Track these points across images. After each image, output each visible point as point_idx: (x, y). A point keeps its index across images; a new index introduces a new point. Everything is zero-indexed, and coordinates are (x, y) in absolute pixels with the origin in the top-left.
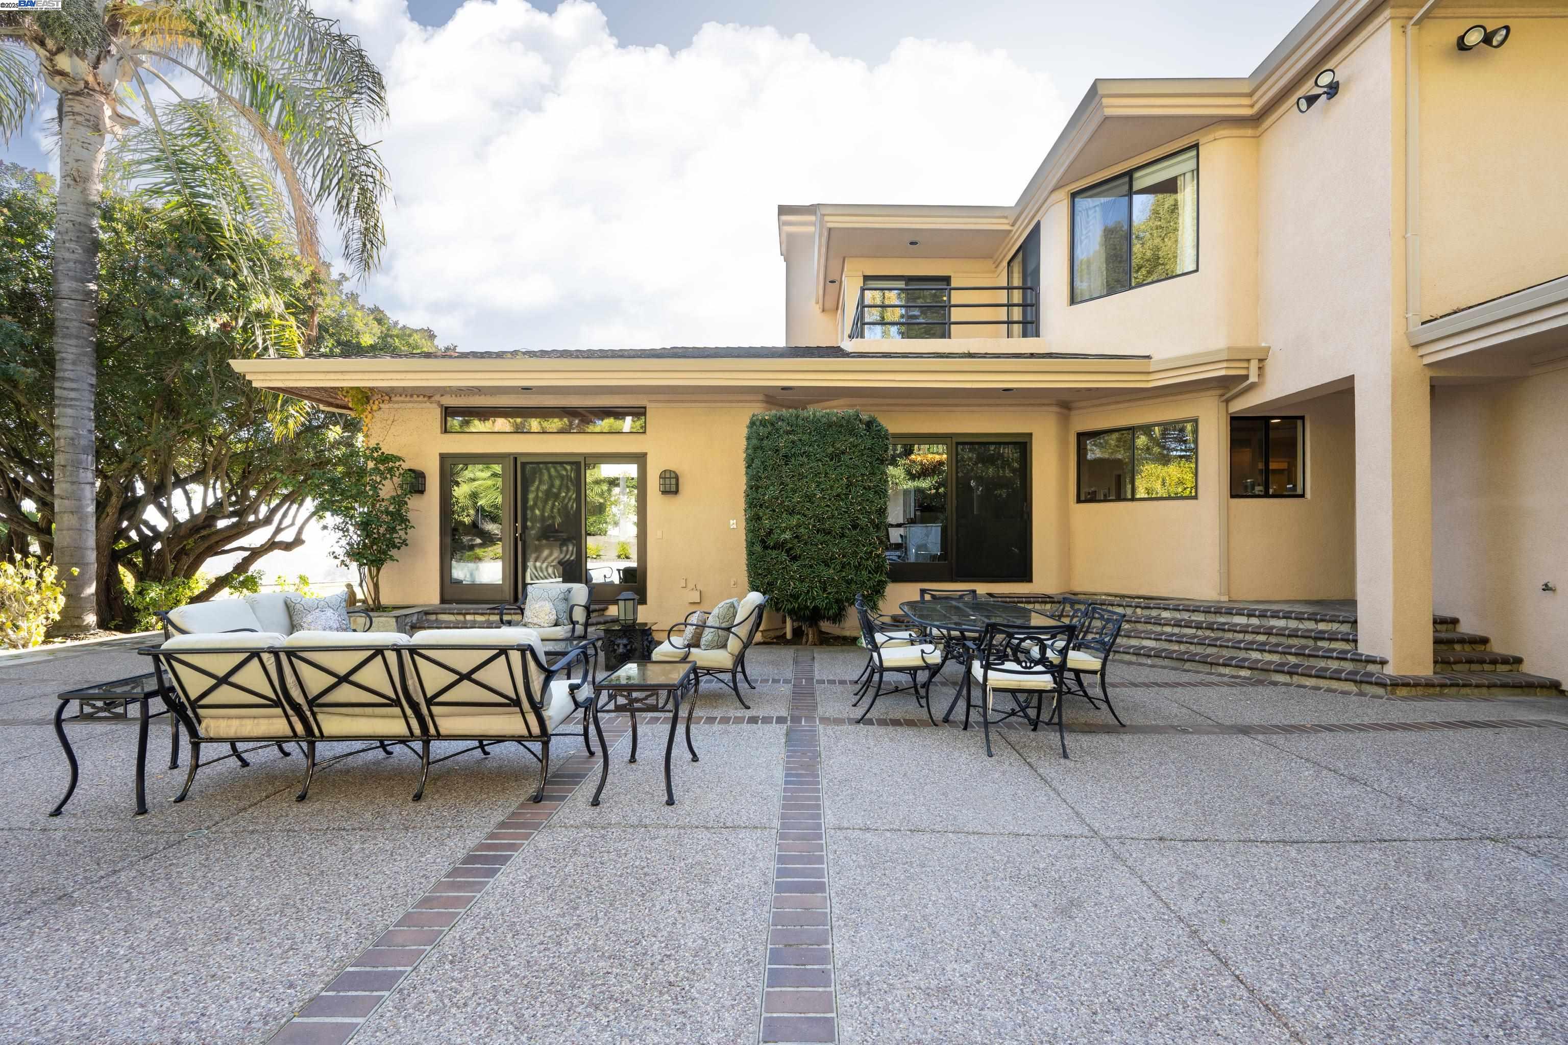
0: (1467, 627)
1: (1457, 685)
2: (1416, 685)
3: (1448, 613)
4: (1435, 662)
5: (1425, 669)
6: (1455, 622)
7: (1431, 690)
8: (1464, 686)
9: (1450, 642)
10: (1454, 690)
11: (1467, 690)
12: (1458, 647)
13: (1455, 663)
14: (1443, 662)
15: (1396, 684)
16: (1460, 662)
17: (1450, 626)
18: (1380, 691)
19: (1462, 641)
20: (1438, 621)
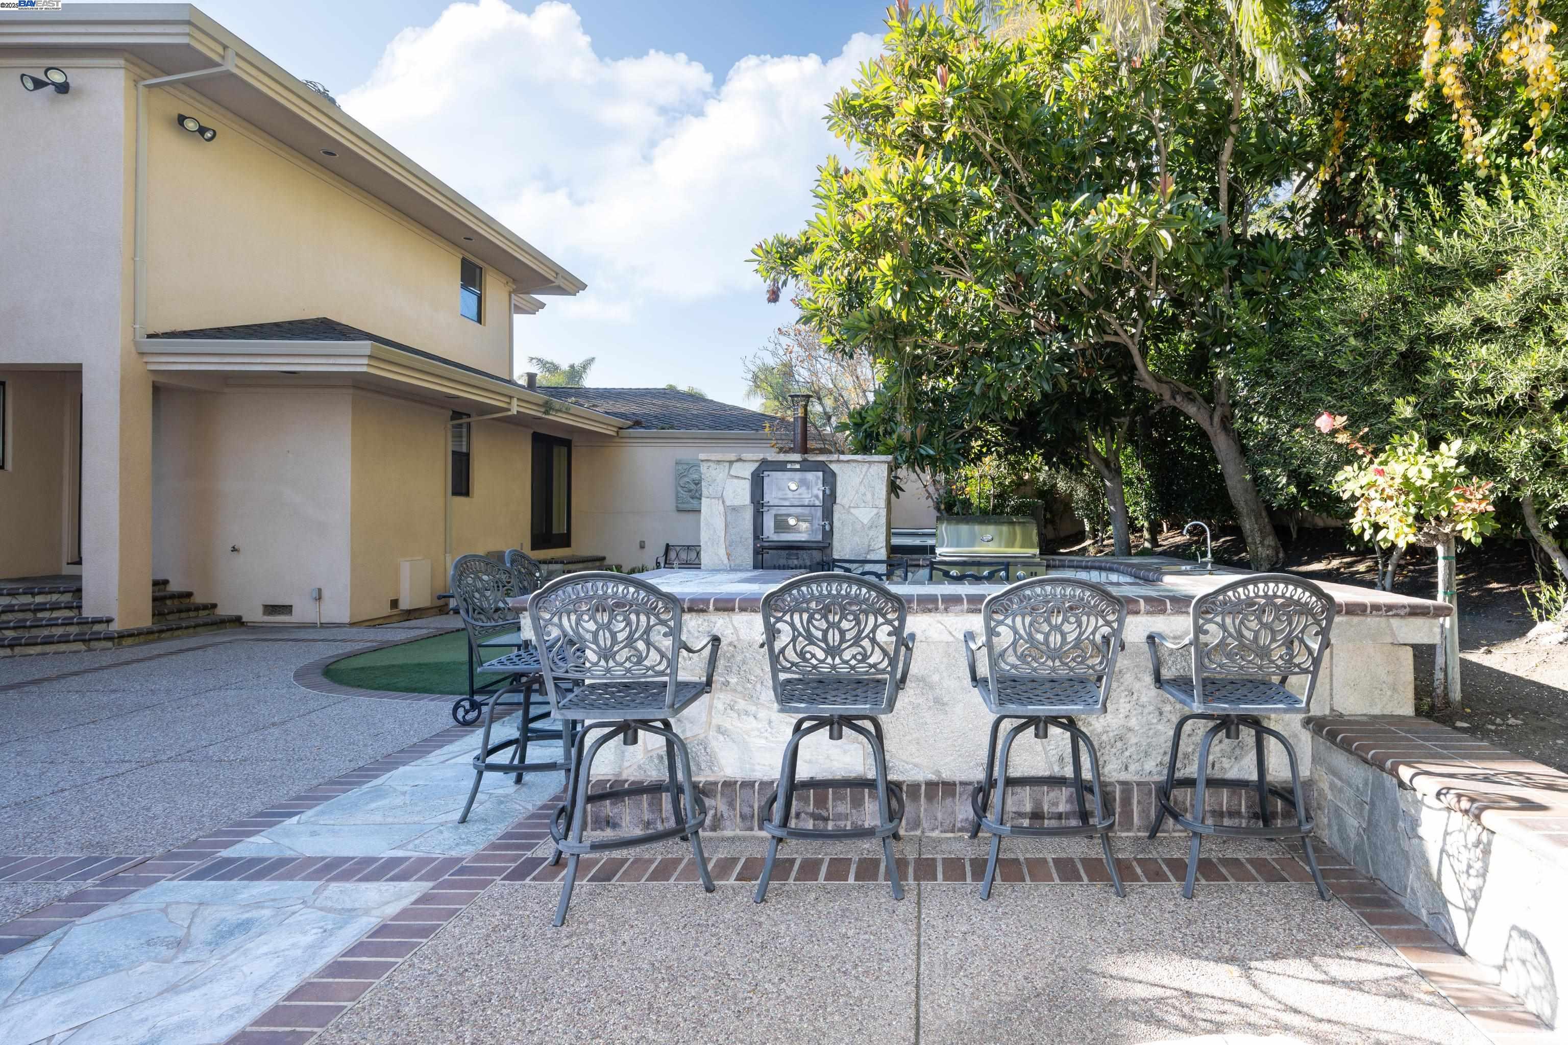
0: (175, 587)
1: (172, 629)
2: (139, 634)
3: (160, 577)
4: (154, 615)
5: (145, 621)
6: (166, 582)
7: (151, 637)
8: (177, 629)
9: (164, 598)
10: (169, 634)
11: (179, 632)
12: (169, 602)
13: (168, 614)
14: (159, 614)
15: (122, 636)
16: (173, 612)
17: (162, 587)
18: (109, 644)
19: (173, 596)
20: (156, 583)
